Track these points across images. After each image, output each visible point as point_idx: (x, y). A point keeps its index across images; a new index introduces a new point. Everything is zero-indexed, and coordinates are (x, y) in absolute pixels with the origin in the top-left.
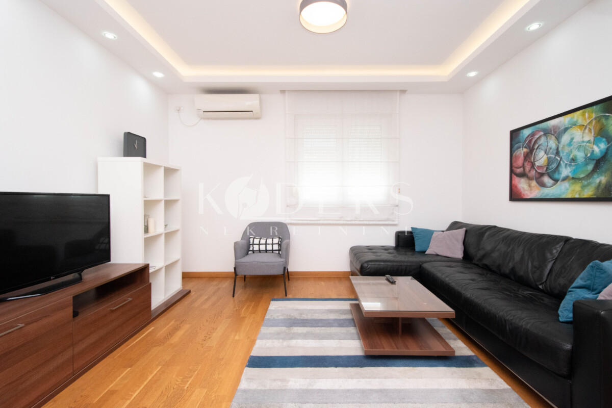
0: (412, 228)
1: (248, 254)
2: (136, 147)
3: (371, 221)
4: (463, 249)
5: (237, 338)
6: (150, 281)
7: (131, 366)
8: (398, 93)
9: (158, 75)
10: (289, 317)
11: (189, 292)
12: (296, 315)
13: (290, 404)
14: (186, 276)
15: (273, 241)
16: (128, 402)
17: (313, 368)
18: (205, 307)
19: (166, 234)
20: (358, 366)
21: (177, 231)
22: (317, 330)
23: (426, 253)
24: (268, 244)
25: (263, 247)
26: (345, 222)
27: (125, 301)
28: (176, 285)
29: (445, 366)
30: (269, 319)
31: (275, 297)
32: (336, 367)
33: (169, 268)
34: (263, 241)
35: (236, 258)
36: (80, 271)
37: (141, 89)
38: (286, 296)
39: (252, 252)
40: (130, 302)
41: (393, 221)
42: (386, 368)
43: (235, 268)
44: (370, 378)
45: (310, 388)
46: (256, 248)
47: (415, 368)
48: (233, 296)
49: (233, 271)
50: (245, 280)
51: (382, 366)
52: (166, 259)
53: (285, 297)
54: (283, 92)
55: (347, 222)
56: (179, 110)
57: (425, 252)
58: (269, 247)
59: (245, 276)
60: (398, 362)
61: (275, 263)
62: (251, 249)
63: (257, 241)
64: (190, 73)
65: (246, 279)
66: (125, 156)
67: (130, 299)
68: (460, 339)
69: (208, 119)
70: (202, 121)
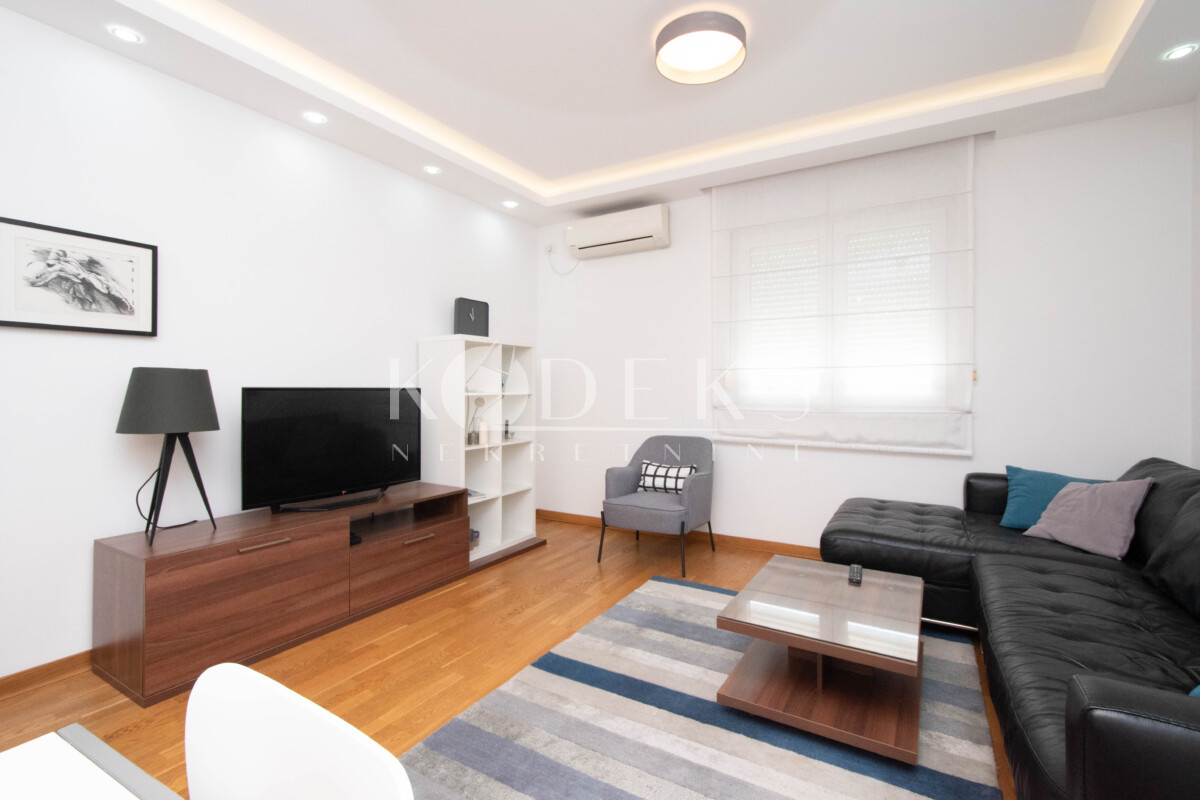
0: (1009, 468)
1: (635, 491)
2: (473, 318)
3: (897, 444)
4: (1131, 533)
5: (554, 622)
6: (469, 515)
7: (409, 623)
8: (971, 144)
9: (510, 204)
10: (655, 611)
11: (544, 543)
12: (670, 611)
13: (544, 732)
14: (543, 517)
15: (678, 471)
16: (380, 662)
17: (621, 697)
18: (549, 568)
19: (504, 447)
20: (697, 719)
21: (528, 443)
22: (683, 643)
23: (1026, 533)
24: (670, 477)
25: (659, 482)
26: (834, 444)
27: (426, 535)
28: (525, 529)
29: (885, 780)
30: (621, 606)
31: (664, 575)
32: (660, 707)
33: (510, 500)
34: (662, 471)
35: (608, 496)
36: (384, 488)
37: (490, 230)
38: (684, 576)
39: (642, 489)
40: (432, 538)
41: (958, 448)
42: (749, 739)
43: (602, 513)
44: (701, 743)
45: (591, 722)
46: (649, 481)
47: (811, 760)
48: (599, 561)
49: (600, 516)
50: (638, 538)
51: (744, 734)
52: (504, 485)
53: (681, 578)
54: (707, 190)
55: (838, 445)
56: (550, 251)
57: (1026, 530)
58: (671, 484)
59: (638, 532)
60: (787, 738)
61: (663, 513)
62: (641, 483)
63: (651, 470)
64: (553, 191)
65: (640, 538)
66: (455, 333)
67: (432, 535)
68: (993, 745)
69: (588, 258)
70: (582, 263)
